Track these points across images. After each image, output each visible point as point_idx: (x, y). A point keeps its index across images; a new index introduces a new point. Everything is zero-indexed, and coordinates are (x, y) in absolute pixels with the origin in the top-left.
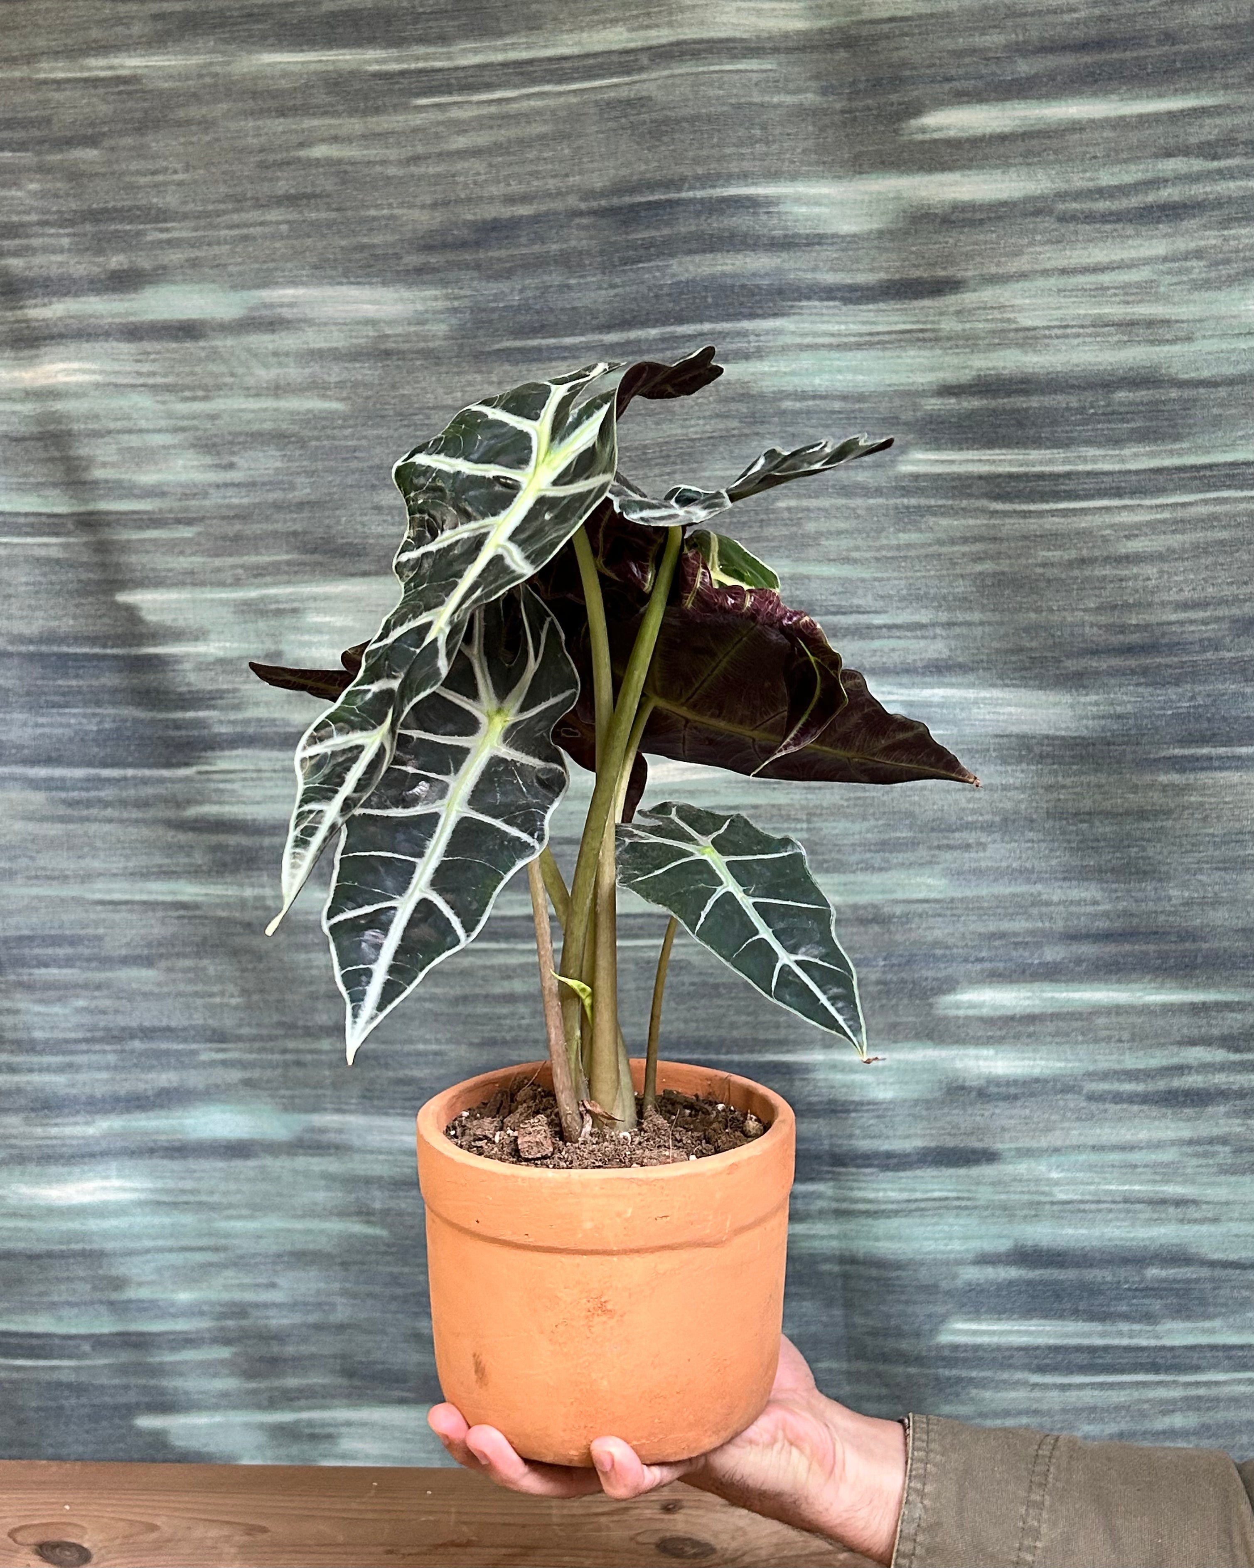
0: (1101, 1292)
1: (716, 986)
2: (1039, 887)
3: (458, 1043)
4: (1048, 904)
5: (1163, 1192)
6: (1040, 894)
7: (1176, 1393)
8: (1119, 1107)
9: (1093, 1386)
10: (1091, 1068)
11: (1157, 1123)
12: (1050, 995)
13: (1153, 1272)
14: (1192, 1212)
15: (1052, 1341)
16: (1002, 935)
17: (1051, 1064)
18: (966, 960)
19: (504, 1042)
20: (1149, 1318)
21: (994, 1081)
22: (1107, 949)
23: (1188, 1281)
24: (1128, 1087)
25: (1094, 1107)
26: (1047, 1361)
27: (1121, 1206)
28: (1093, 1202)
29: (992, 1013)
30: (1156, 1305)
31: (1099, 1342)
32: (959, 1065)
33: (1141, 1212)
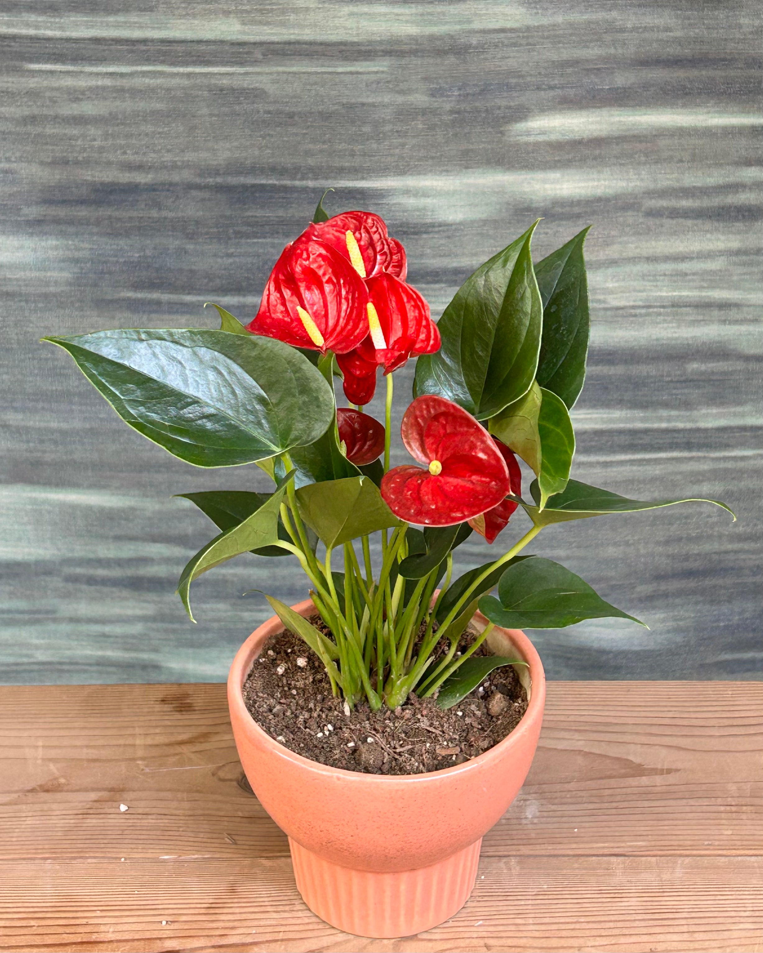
0: (644, 385)
1: (291, 116)
2: (614, 14)
3: (29, 162)
4: (622, 30)
5: (708, 297)
6: (615, 20)
7: (705, 467)
8: (674, 222)
9: (632, 462)
10: (652, 186)
11: (709, 236)
12: (617, 119)
13: (694, 366)
14: (733, 314)
15: (598, 426)
16: (575, 63)
17: (614, 183)
18: (539, 88)
19: (77, 163)
20: (687, 405)
21: (558, 202)
22: (675, 75)
23: (725, 373)
24: (686, 203)
25: (651, 222)
26: (593, 443)
27: (669, 310)
28: (643, 307)
29: (560, 137)
30: (695, 393)
31: (639, 425)
32: (526, 188)
33: (687, 314)
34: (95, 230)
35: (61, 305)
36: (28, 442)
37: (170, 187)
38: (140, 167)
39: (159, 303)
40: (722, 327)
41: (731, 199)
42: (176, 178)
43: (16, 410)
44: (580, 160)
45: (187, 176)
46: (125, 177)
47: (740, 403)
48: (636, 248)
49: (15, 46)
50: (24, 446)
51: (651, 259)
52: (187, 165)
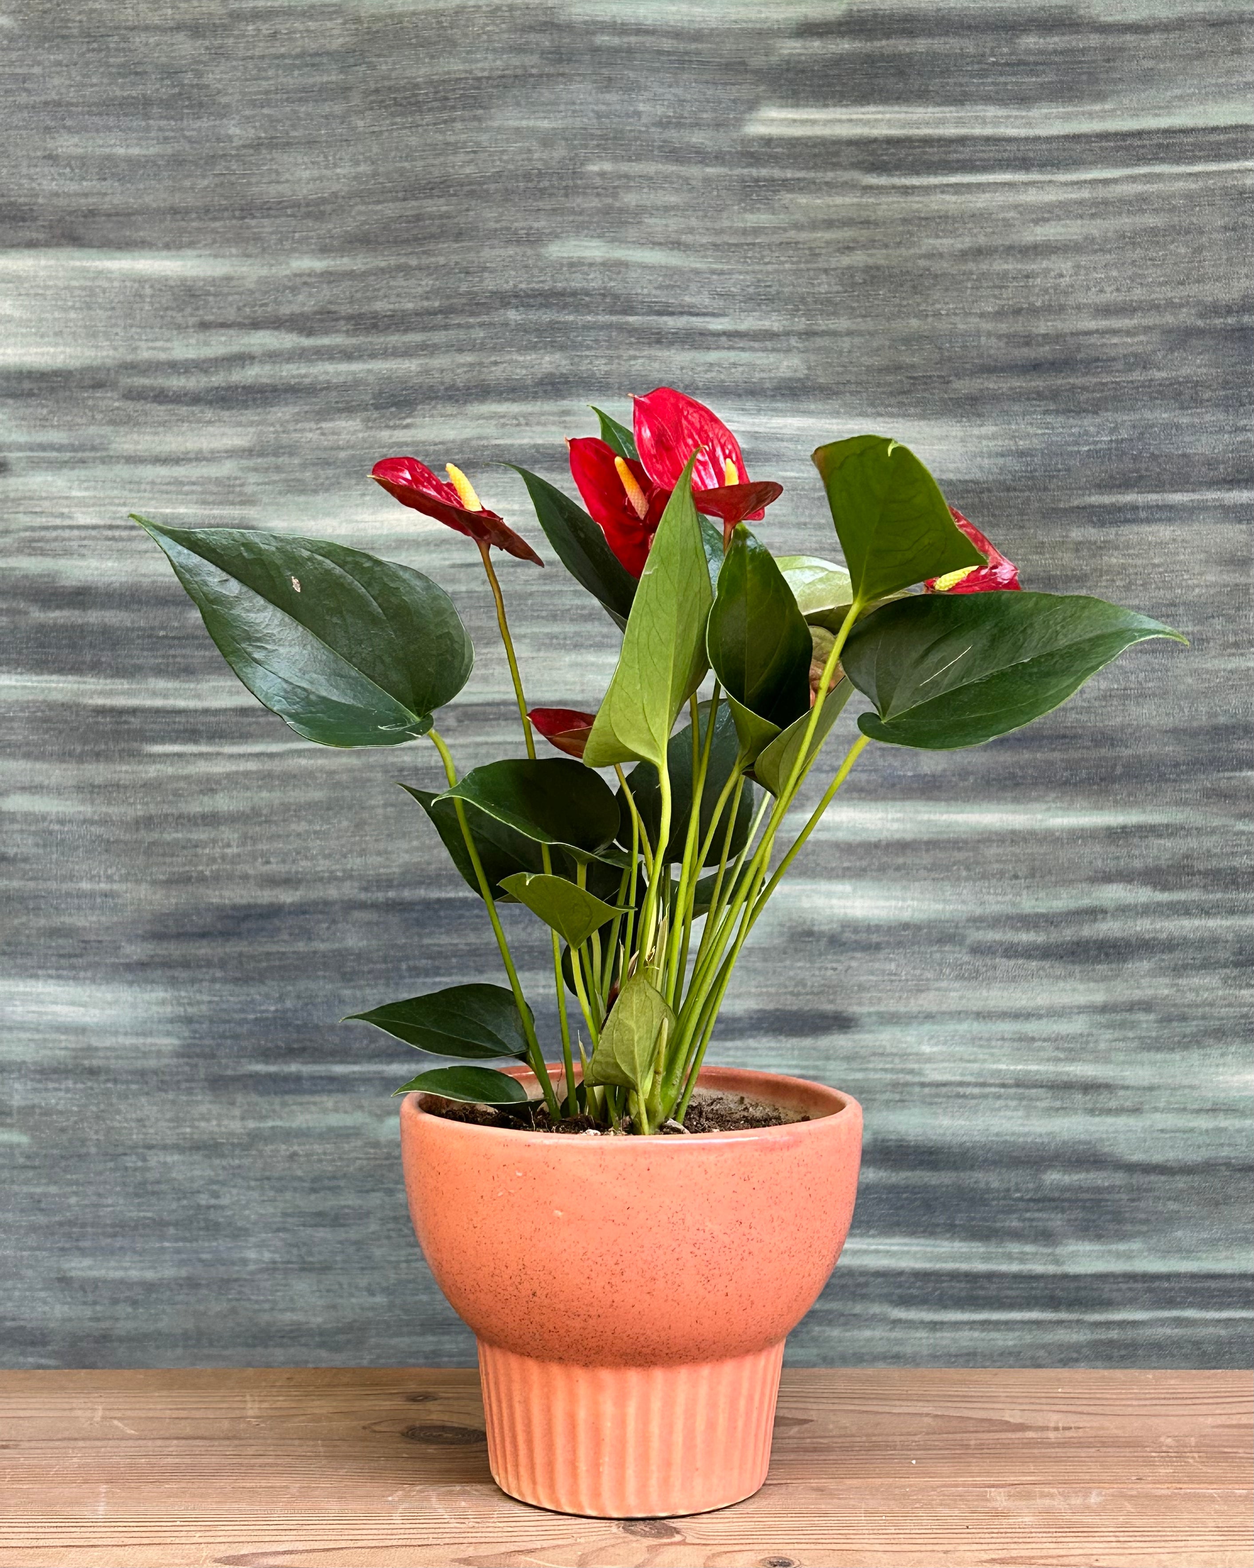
34: (219, 974)
35: (163, 1087)
36: (95, 1303)
37: (323, 907)
38: (289, 882)
39: (298, 1078)
40: (1089, 1119)
41: (1089, 931)
42: (332, 893)
43: (83, 1252)
44: (879, 870)
45: (350, 890)
46: (265, 896)
47: (1123, 1237)
48: (961, 998)
49: (135, 722)
50: (88, 1312)
51: (981, 1016)
52: (349, 876)
